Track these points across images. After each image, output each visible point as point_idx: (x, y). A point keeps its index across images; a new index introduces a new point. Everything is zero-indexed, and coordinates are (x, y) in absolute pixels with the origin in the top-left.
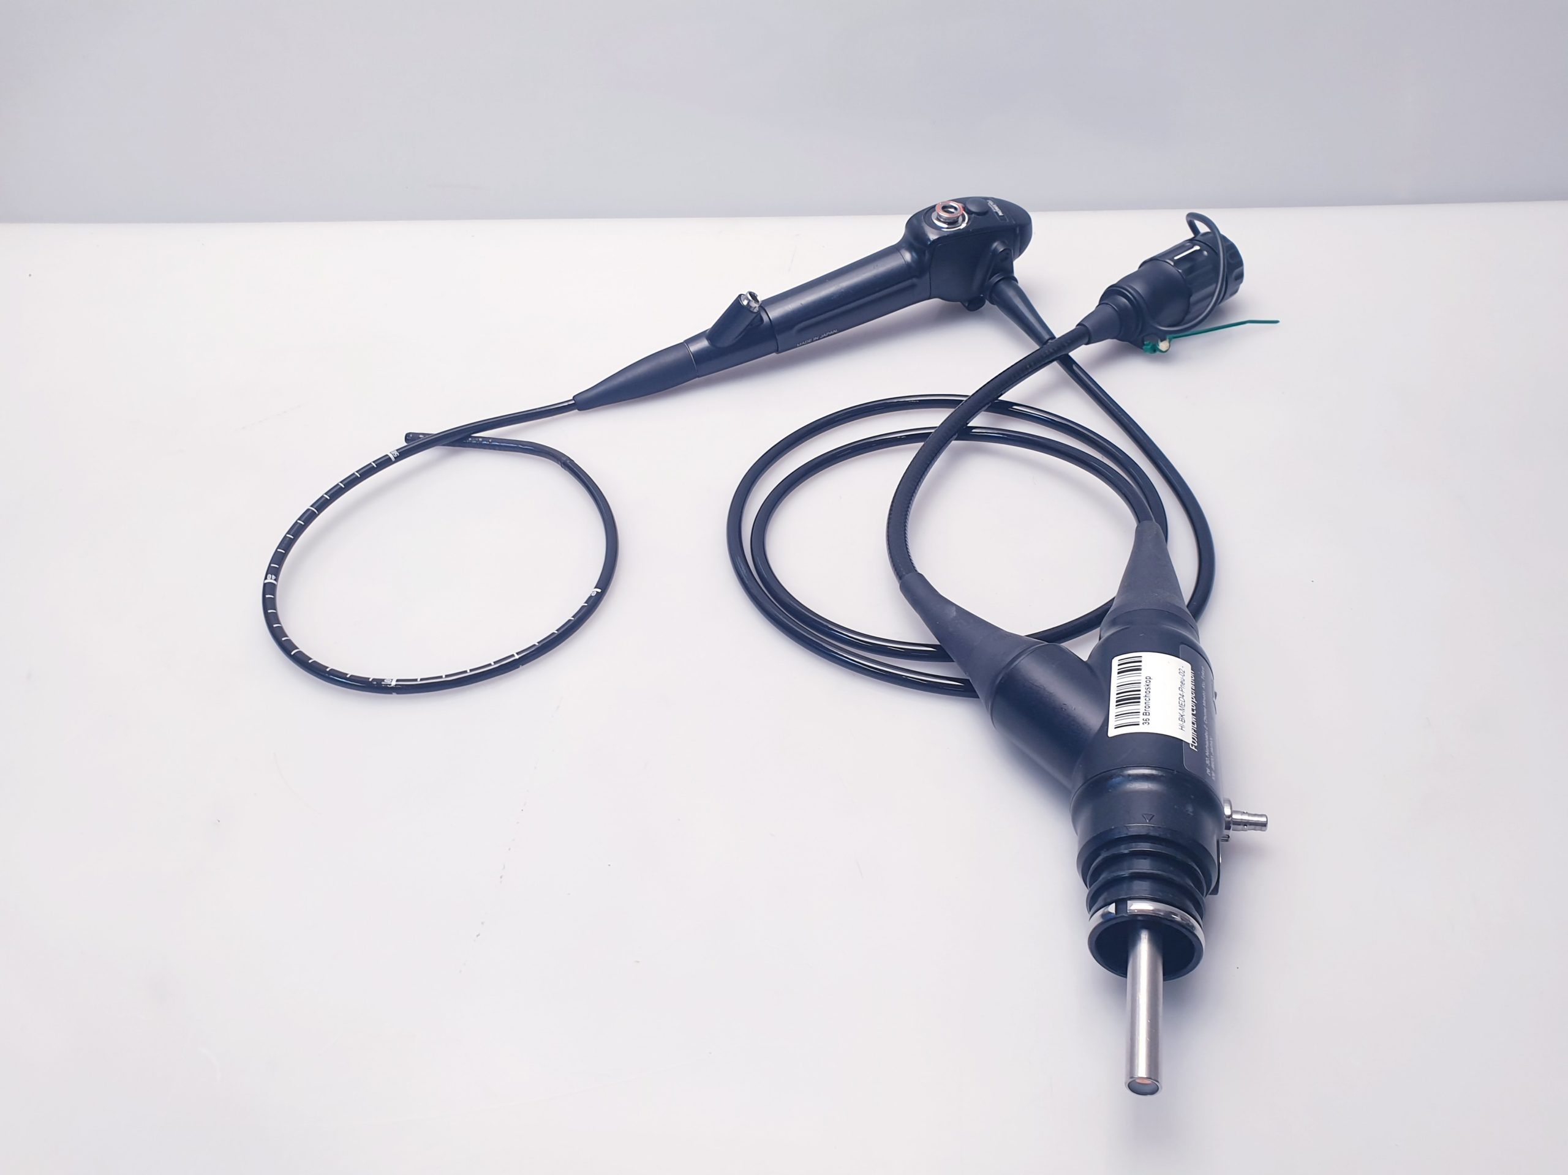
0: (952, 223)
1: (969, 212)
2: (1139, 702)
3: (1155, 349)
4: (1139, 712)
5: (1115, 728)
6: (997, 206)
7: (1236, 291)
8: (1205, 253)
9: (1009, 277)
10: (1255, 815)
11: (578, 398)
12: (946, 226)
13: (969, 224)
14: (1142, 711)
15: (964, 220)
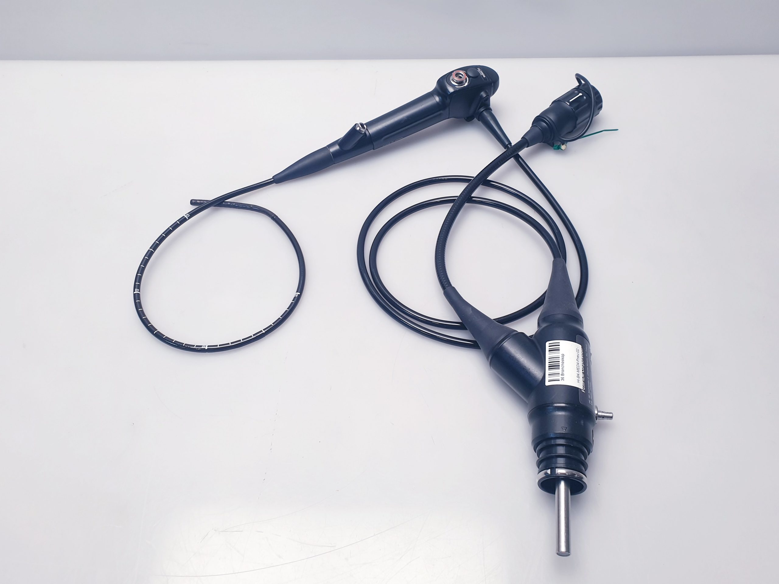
0: (460, 83)
1: (469, 77)
2: (559, 368)
3: (559, 148)
4: (559, 374)
5: (549, 381)
6: (483, 72)
7: (598, 114)
8: (585, 97)
9: (488, 109)
10: (608, 413)
11: (275, 178)
12: (457, 85)
13: (469, 83)
14: (561, 373)
15: (466, 81)
